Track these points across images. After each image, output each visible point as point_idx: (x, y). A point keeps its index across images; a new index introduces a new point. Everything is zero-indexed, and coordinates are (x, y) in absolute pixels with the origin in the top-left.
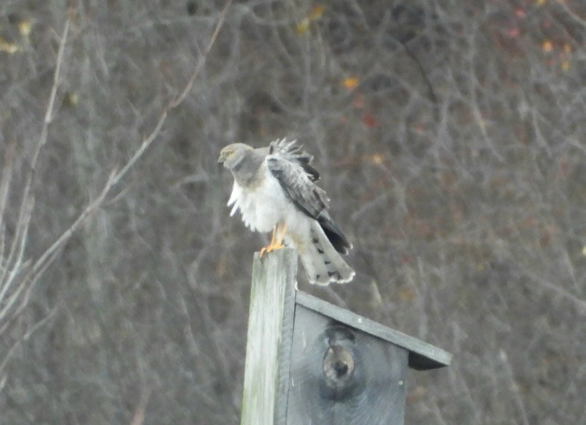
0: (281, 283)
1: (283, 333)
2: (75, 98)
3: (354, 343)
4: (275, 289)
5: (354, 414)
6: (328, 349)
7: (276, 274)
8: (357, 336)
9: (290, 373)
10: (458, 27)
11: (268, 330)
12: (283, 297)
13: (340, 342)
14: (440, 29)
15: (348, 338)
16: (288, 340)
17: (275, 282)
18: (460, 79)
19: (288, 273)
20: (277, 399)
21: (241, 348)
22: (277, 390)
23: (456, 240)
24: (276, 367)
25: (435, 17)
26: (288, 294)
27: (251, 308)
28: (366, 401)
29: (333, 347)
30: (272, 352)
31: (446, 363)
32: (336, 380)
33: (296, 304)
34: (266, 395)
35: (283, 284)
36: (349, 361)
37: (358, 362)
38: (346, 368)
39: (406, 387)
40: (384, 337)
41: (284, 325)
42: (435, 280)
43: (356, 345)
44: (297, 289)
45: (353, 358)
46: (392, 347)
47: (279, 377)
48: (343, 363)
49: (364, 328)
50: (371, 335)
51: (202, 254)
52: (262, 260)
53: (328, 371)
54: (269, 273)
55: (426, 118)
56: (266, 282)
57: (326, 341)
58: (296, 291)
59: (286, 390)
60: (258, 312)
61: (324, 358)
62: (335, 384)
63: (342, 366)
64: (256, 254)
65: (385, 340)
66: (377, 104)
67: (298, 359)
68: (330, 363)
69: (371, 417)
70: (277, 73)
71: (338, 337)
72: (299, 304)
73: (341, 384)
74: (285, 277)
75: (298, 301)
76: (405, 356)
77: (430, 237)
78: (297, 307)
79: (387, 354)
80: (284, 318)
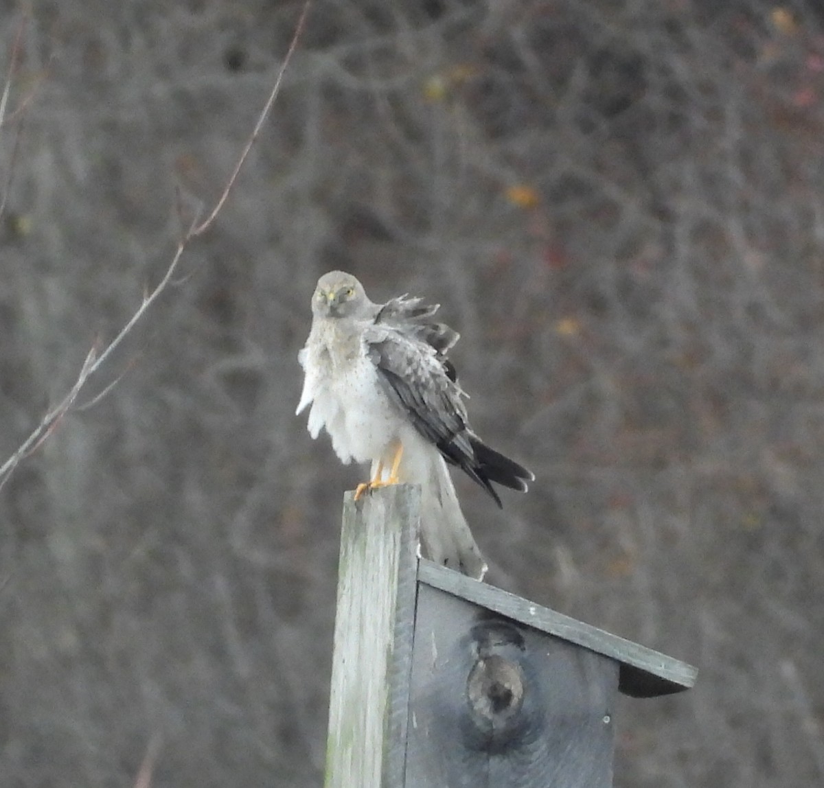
0: (392, 546)
1: (397, 634)
2: (26, 224)
3: (523, 649)
4: (381, 557)
5: (526, 777)
6: (477, 662)
7: (382, 529)
8: (527, 637)
9: (409, 705)
10: (708, 89)
11: (369, 629)
12: (396, 571)
13: (498, 648)
14: (674, 92)
15: (510, 641)
16: (407, 647)
17: (381, 543)
18: (710, 181)
19: (404, 528)
20: (386, 751)
21: (322, 662)
22: (387, 735)
23: (707, 466)
24: (385, 694)
25: (665, 71)
26: (404, 564)
27: (340, 590)
28: (546, 754)
29: (486, 659)
30: (377, 667)
31: (686, 685)
32: (490, 717)
33: (418, 582)
34: (368, 743)
35: (395, 545)
36: (514, 682)
37: (531, 684)
38: (509, 695)
39: (615, 728)
40: (577, 641)
41: (398, 620)
42: (668, 538)
43: (526, 654)
44: (420, 556)
45: (521, 677)
46: (590, 655)
47: (390, 712)
48: (503, 686)
49: (539, 624)
50: (552, 636)
51: (254, 497)
52: (359, 506)
53: (476, 700)
54: (371, 529)
55: (652, 250)
56: (365, 544)
57: (473, 647)
58: (419, 560)
59: (403, 735)
60: (352, 598)
61: (470, 678)
62: (490, 723)
63: (501, 693)
64: (347, 495)
65: (578, 645)
66: (562, 227)
67: (424, 680)
68: (480, 687)
69: (554, 781)
70: (384, 175)
71: (494, 641)
72: (423, 583)
73: (500, 723)
74: (399, 535)
75: (422, 578)
76: (613, 673)
77: (659, 463)
78: (421, 587)
79: (581, 669)
80: (398, 608)
